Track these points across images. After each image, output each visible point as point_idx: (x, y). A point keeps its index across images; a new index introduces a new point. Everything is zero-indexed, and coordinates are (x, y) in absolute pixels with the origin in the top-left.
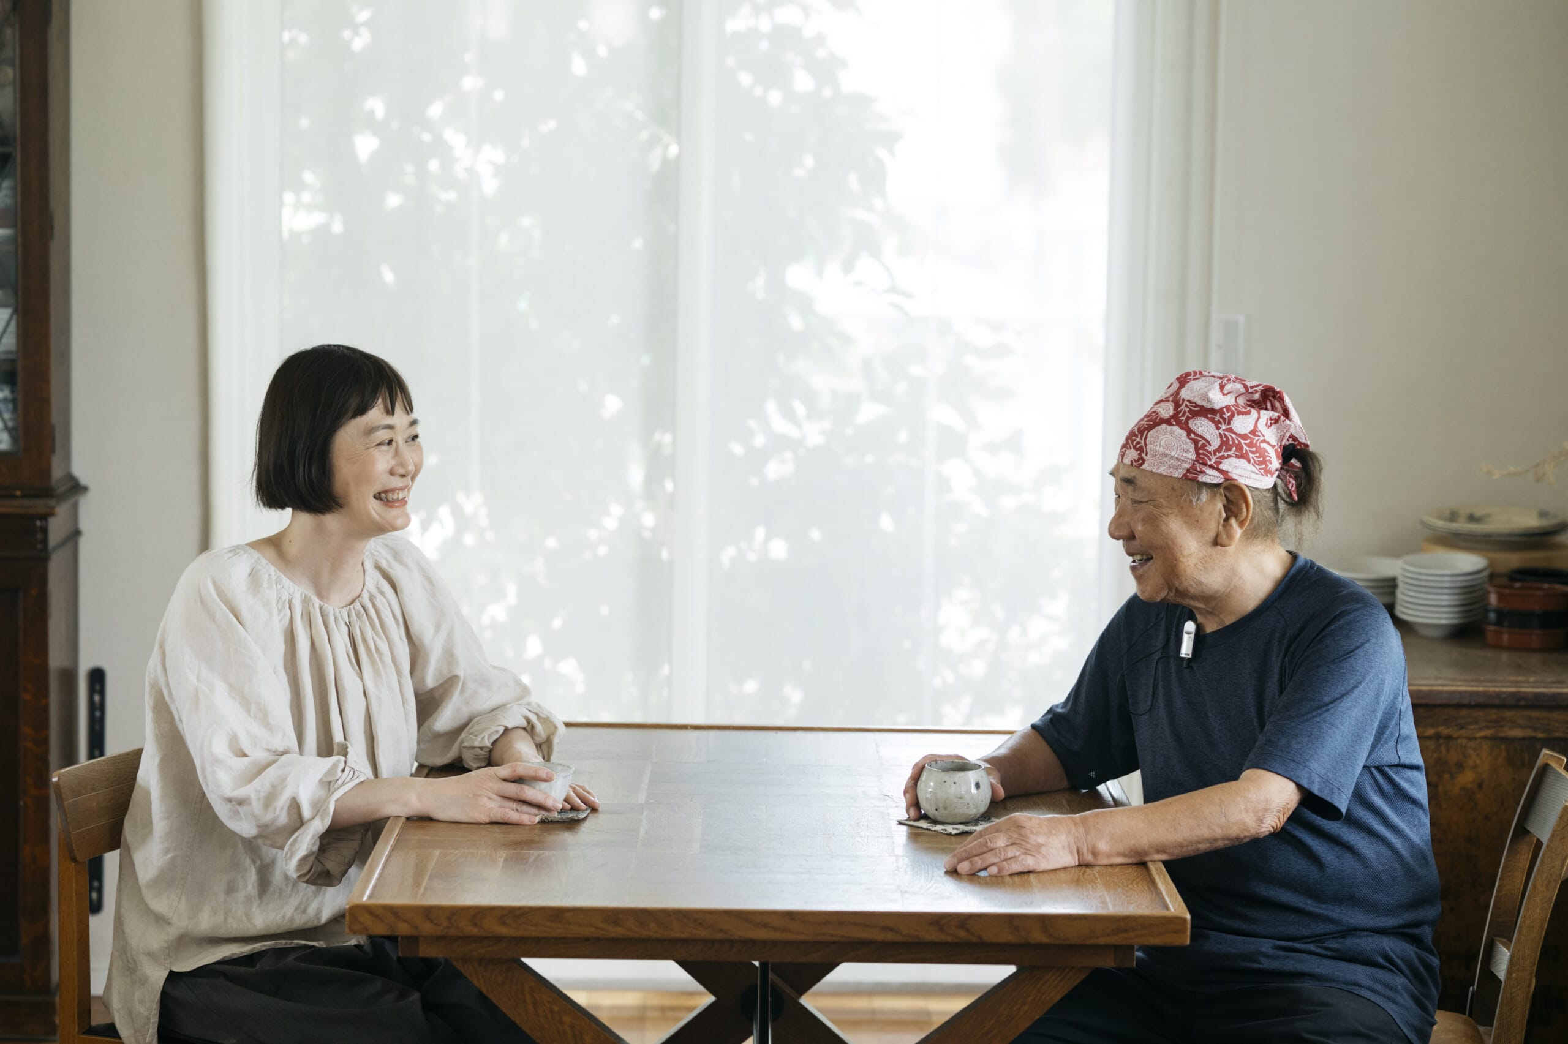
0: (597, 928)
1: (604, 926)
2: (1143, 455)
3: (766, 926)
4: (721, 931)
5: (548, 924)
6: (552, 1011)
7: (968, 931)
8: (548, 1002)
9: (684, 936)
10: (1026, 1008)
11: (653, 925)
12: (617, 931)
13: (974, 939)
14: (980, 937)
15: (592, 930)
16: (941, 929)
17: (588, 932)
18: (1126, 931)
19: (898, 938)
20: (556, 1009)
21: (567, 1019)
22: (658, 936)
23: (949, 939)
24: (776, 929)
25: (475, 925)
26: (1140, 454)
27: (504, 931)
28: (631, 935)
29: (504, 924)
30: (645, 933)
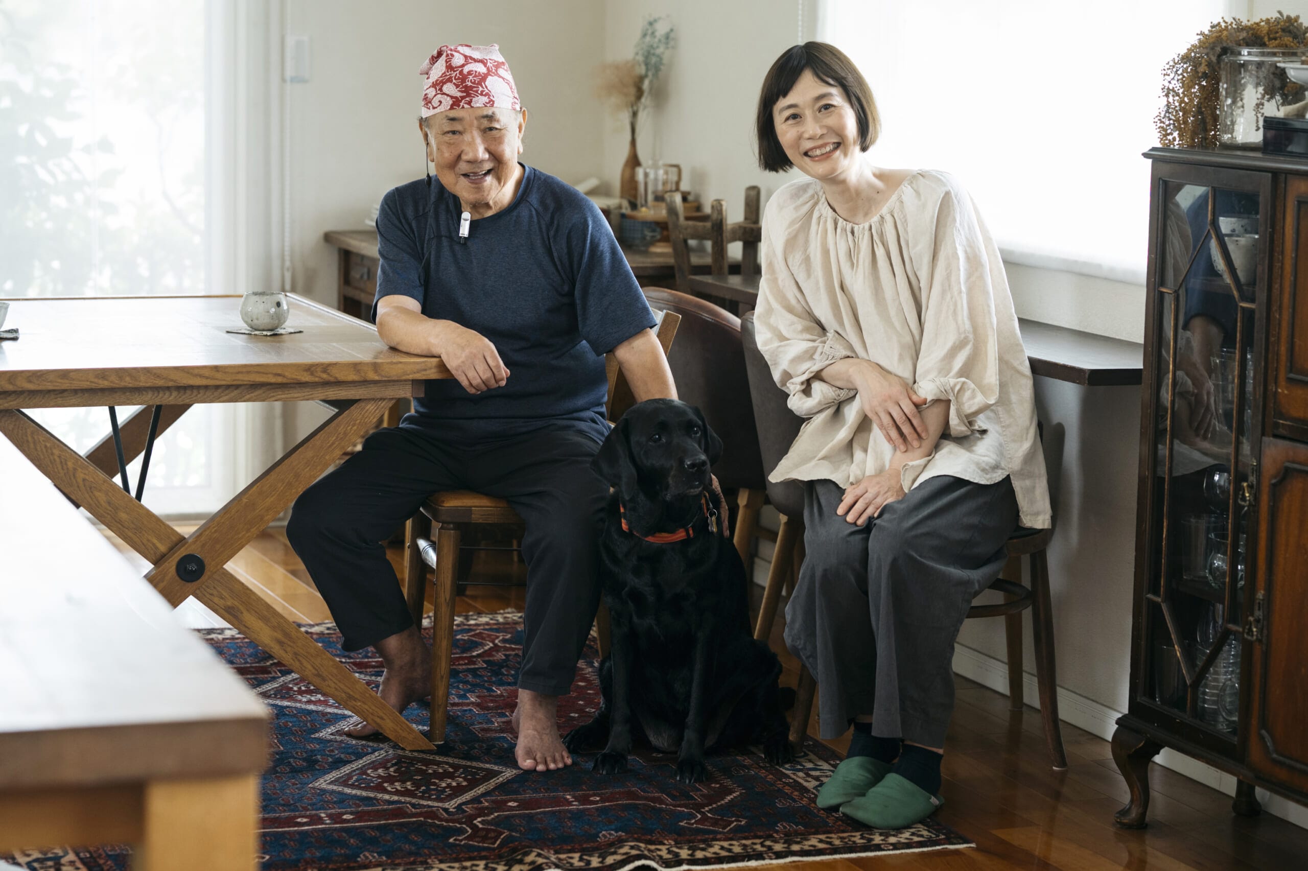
0: (91, 382)
1: (96, 380)
2: (492, 98)
3: (201, 376)
4: (172, 380)
5: (60, 381)
6: (46, 446)
7: (328, 374)
8: (43, 441)
9: (148, 385)
10: (355, 428)
11: (128, 379)
12: (105, 384)
13: (332, 379)
14: (336, 378)
15: (88, 383)
16: (312, 374)
17: (85, 385)
18: (425, 370)
19: (285, 381)
20: (48, 445)
21: (56, 452)
22: (130, 385)
23: (317, 379)
24: (207, 378)
25: (11, 383)
26: (489, 98)
27: (31, 387)
28: (115, 386)
29: (30, 382)
30: (123, 384)
